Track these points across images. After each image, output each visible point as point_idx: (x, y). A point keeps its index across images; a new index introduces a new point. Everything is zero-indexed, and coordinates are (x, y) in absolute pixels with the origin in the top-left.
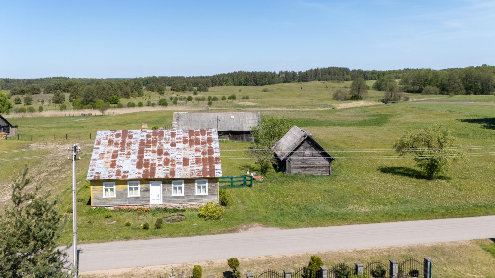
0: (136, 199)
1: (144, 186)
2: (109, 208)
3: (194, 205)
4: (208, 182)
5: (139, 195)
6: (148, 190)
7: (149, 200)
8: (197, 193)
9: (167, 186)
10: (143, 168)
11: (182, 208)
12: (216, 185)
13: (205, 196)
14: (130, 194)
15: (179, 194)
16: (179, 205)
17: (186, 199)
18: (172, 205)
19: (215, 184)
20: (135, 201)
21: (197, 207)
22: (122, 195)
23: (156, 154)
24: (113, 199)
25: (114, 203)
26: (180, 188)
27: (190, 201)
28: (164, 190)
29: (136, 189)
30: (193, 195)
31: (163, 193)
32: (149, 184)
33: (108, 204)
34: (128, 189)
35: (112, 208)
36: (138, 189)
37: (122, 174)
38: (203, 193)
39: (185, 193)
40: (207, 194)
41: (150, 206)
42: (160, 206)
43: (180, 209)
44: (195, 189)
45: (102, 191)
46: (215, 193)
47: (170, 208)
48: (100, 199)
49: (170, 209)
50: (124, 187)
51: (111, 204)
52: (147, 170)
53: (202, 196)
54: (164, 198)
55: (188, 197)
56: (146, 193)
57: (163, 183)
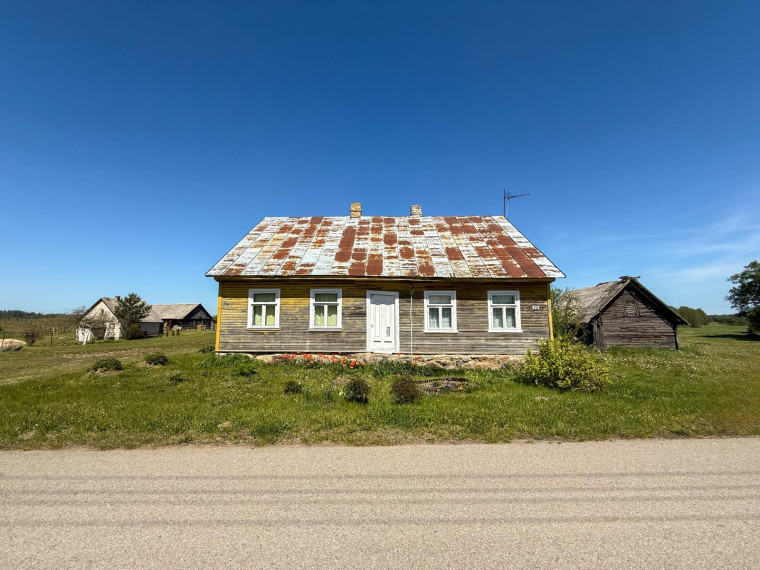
0: (332, 335)
1: (352, 302)
2: (259, 357)
3: (485, 359)
4: (521, 299)
5: (339, 326)
6: (364, 314)
7: (365, 341)
8: (493, 327)
9: (411, 306)
10: (352, 260)
11: (452, 367)
12: (542, 307)
13: (515, 335)
14: (315, 322)
15: (443, 328)
16: (443, 357)
17: (464, 342)
18: (425, 358)
19: (540, 303)
20: (329, 341)
21: (495, 367)
22: (295, 325)
23: (382, 242)
24: (272, 332)
25: (274, 344)
26: (447, 312)
27: (473, 348)
28: (403, 314)
29: (333, 310)
30: (483, 333)
31: (401, 324)
32: (365, 297)
33: (257, 345)
34: (312, 309)
35: (268, 358)
36: (336, 313)
37: (298, 269)
38: (507, 329)
39: (458, 326)
40: (519, 329)
41: (368, 357)
42: (393, 358)
43: (447, 369)
44: (486, 317)
45: (245, 311)
46: (540, 329)
47: (420, 364)
48: (239, 333)
49: (421, 368)
50: (301, 302)
51: (267, 345)
52: (363, 265)
53: (506, 336)
54: (404, 336)
55: (468, 337)
56: (358, 321)
57: (401, 297)
